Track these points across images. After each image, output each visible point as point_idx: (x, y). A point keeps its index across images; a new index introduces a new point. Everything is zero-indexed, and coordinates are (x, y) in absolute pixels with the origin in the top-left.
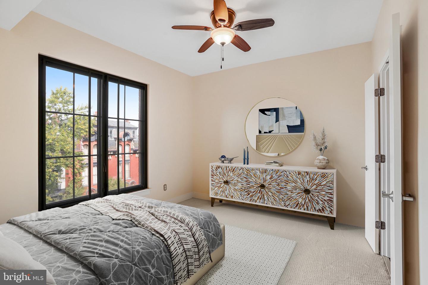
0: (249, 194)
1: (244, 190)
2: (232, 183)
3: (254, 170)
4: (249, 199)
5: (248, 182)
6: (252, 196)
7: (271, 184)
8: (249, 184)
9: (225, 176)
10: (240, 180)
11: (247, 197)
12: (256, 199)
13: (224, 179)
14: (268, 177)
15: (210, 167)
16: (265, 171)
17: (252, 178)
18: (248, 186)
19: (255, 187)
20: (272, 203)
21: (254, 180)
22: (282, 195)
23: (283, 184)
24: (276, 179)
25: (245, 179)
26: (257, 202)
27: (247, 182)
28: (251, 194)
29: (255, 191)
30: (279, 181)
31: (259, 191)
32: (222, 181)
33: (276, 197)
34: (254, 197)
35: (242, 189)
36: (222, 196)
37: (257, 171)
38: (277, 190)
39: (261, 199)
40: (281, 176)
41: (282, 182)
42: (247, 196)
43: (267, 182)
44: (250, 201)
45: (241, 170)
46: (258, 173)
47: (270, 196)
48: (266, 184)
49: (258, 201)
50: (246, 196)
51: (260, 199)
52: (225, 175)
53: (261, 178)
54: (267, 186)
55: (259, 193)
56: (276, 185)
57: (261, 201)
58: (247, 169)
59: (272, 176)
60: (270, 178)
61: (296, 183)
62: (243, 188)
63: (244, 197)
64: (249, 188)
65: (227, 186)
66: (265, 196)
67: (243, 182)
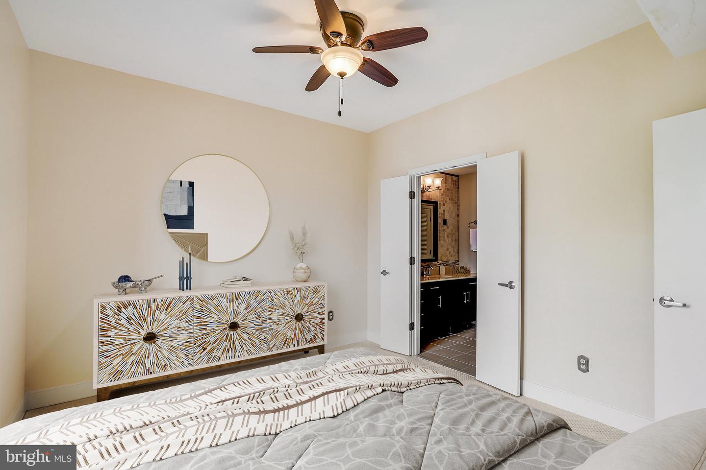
0: (205, 349)
1: (195, 344)
2: (166, 335)
3: (216, 297)
4: (206, 358)
5: (203, 326)
6: (212, 350)
7: (248, 318)
8: (205, 329)
9: (145, 324)
10: (184, 324)
11: (201, 357)
12: (219, 354)
13: (141, 330)
14: (243, 306)
15: (96, 309)
16: (237, 296)
17: (213, 315)
18: (204, 332)
19: (219, 331)
20: (249, 352)
21: (217, 317)
22: (265, 332)
23: (267, 313)
24: (255, 308)
25: (195, 320)
26: (221, 359)
27: (201, 325)
28: (209, 348)
29: (218, 339)
30: (261, 309)
31: (225, 338)
32: (134, 337)
33: (255, 340)
34: (215, 351)
35: (190, 343)
36: (134, 374)
37: (222, 299)
38: (257, 327)
39: (230, 352)
40: (262, 301)
41: (264, 310)
42: (200, 354)
43: (240, 317)
44: (207, 362)
45: (188, 302)
46: (224, 302)
47: (245, 340)
48: (238, 320)
49: (223, 357)
50: (198, 355)
51: (228, 351)
52: (145, 320)
53: (230, 310)
54: (240, 323)
55: (226, 340)
56: (255, 319)
57: (230, 354)
58: (201, 299)
59: (249, 303)
60: (246, 309)
61: (283, 309)
62: (192, 340)
63: (194, 358)
64: (204, 336)
65: (150, 347)
66: (237, 344)
67: (191, 327)
